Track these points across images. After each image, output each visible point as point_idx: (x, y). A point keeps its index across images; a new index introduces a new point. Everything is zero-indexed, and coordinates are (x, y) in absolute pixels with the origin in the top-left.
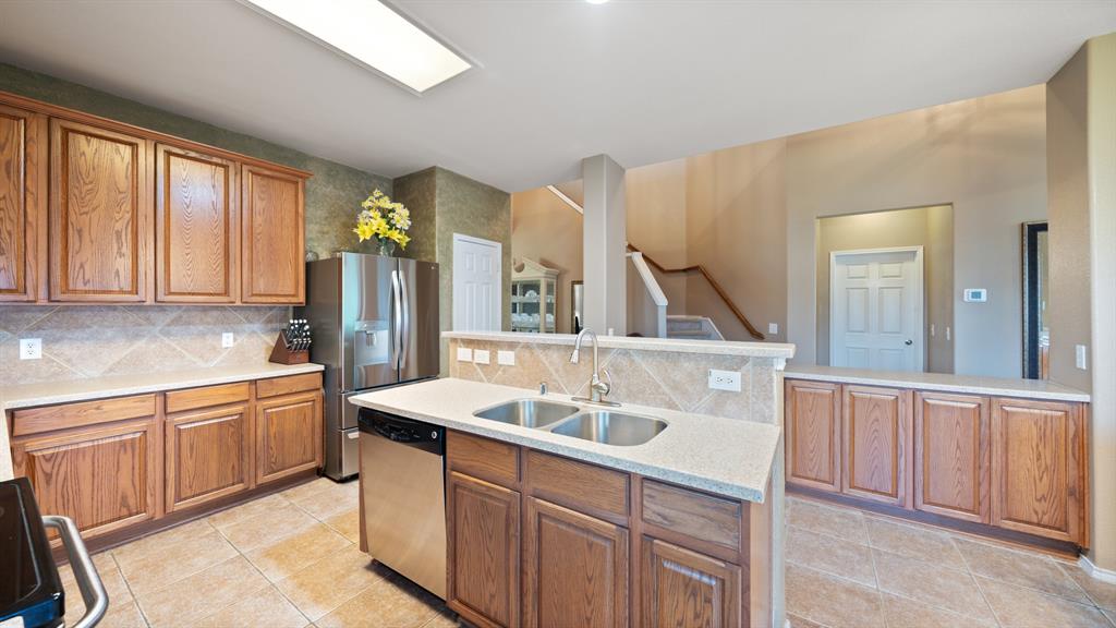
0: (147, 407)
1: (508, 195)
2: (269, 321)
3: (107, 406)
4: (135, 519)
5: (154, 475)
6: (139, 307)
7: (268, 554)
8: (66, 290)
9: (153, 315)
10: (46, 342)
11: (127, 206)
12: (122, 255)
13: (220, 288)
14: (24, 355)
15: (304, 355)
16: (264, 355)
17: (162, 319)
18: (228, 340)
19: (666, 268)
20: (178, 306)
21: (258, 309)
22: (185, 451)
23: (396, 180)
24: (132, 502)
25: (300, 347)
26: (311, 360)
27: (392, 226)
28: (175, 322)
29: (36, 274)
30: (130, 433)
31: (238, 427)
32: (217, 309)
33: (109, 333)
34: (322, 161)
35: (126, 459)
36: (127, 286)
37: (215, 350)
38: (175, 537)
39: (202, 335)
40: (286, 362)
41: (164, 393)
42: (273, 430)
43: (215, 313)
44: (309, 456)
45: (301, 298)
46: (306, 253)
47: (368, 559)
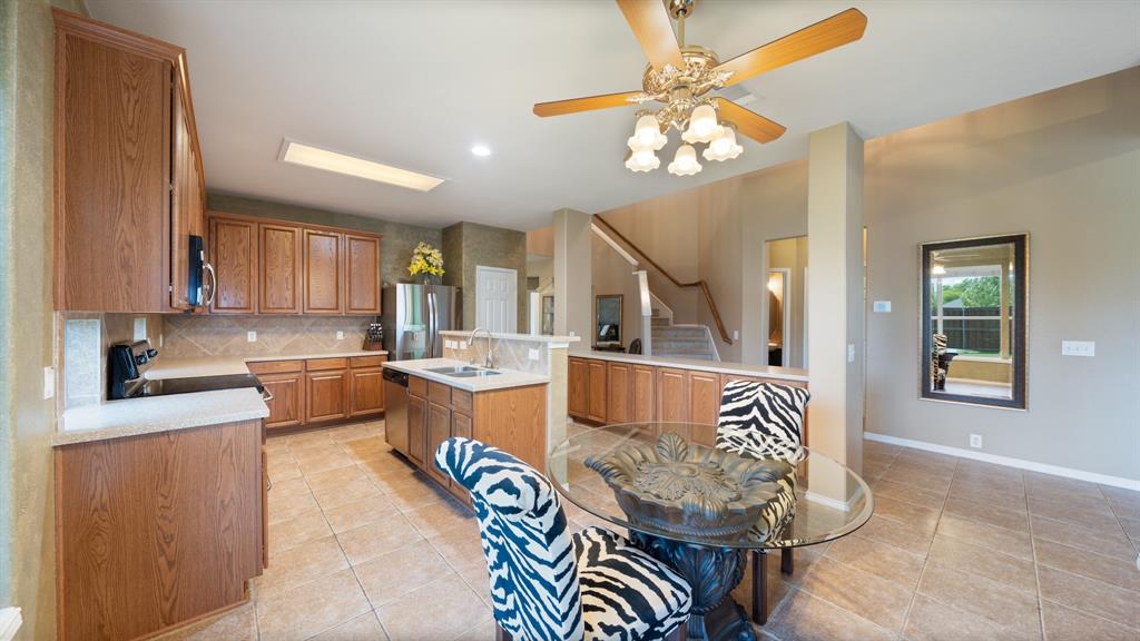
0: (297, 367)
1: (524, 234)
2: (363, 325)
3: (282, 365)
4: (292, 422)
5: (301, 402)
6: (296, 316)
7: (348, 443)
8: (265, 308)
9: (303, 320)
10: (259, 333)
11: (290, 264)
12: (288, 289)
13: (334, 306)
14: (249, 340)
15: (379, 345)
16: (360, 345)
17: (308, 322)
18: (340, 335)
19: (681, 282)
20: (315, 316)
21: (357, 317)
22: (315, 392)
23: (444, 229)
24: (291, 413)
25: (376, 340)
26: (383, 349)
27: (430, 265)
28: (313, 324)
29: (254, 299)
30: (291, 379)
31: (341, 382)
32: (334, 318)
33: (284, 330)
34: (395, 224)
35: (289, 392)
36: (291, 306)
37: (334, 341)
38: (310, 435)
39: (327, 332)
40: (370, 350)
41: (305, 360)
42: (359, 387)
43: (333, 320)
44: (379, 403)
45: (378, 311)
46: (382, 283)
47: (390, 448)
